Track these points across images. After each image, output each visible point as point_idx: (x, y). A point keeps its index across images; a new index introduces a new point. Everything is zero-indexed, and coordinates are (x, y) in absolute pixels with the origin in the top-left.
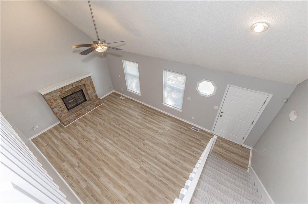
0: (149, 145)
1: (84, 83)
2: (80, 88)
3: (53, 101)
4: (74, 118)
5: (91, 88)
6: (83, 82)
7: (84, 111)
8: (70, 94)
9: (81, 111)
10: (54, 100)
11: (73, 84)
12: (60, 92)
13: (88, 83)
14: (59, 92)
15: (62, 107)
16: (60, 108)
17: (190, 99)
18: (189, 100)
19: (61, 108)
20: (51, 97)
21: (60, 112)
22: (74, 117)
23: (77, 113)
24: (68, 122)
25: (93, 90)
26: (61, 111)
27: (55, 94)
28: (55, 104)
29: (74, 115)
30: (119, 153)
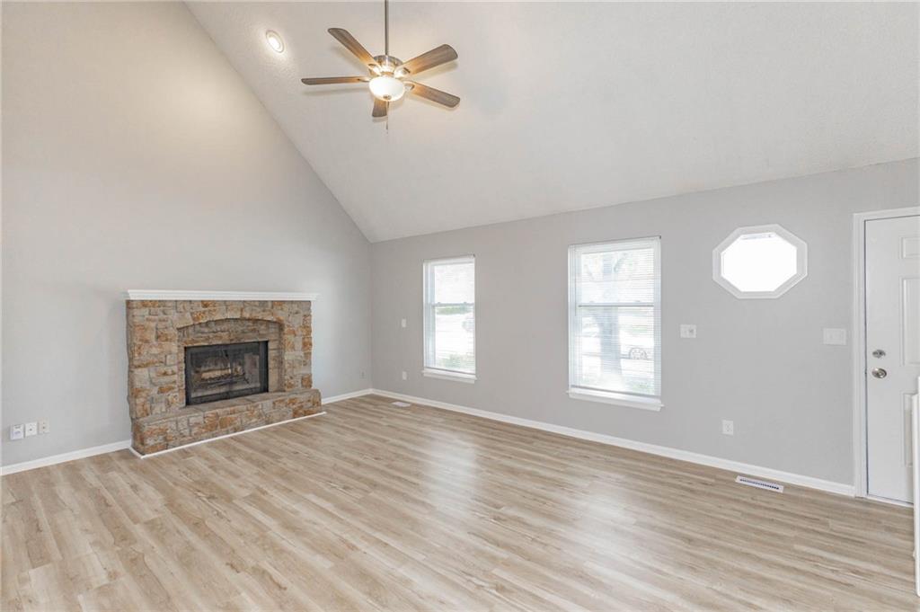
0: (528, 522)
1: (282, 318)
2: (263, 336)
3: (153, 336)
4: (195, 430)
5: (299, 345)
6: (282, 315)
7: (247, 417)
8: (220, 343)
9: (234, 412)
10: (158, 337)
11: (245, 307)
12: (192, 314)
13: (296, 322)
14: (188, 315)
15: (174, 373)
16: (165, 374)
17: (691, 331)
18: (688, 335)
19: (166, 379)
20: (154, 321)
21: (155, 391)
22: (197, 424)
23: (217, 416)
24: (165, 439)
25: (302, 354)
26: (161, 391)
27: (173, 316)
28: (155, 351)
29: (200, 419)
30: (359, 546)
